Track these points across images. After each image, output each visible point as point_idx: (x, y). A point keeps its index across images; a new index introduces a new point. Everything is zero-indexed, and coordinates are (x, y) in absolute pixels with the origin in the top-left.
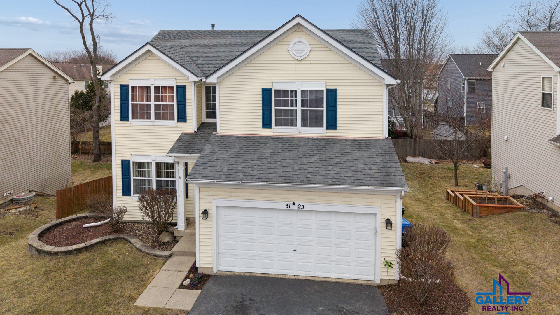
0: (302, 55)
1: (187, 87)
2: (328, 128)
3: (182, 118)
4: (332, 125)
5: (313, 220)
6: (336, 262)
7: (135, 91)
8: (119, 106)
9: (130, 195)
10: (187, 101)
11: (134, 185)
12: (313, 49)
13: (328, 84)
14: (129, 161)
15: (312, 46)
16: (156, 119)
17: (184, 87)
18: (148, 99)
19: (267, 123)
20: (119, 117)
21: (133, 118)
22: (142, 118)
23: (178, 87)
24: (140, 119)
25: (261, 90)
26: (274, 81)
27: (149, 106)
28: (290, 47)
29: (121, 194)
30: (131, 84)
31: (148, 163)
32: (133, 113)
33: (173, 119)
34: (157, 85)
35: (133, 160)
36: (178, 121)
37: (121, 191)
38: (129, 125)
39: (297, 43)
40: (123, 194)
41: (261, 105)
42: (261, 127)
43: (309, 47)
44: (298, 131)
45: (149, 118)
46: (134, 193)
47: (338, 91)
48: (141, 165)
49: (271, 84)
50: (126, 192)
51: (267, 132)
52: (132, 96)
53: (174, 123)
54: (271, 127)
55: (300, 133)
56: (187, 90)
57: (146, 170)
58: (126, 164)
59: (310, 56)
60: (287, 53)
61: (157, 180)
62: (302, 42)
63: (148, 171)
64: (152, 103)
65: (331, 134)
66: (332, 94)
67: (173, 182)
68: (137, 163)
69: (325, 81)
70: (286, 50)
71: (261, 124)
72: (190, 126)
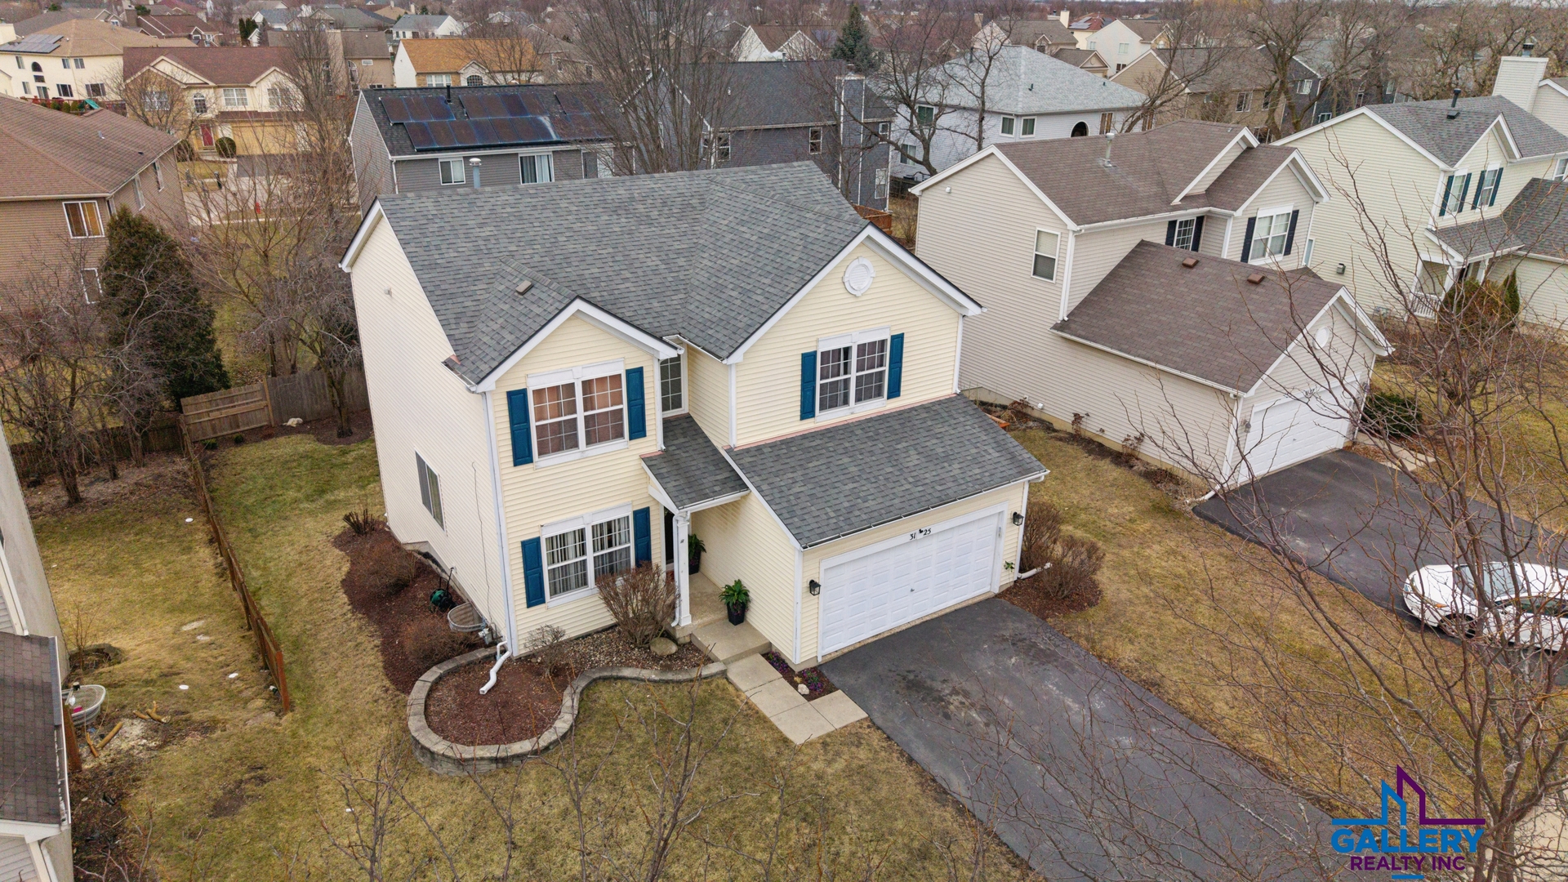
0: (862, 287)
1: (644, 370)
2: (889, 397)
4: (895, 390)
7: (541, 399)
8: (509, 436)
9: (544, 602)
10: (647, 396)
11: (550, 579)
13: (893, 328)
14: (537, 540)
15: (876, 270)
16: (588, 444)
17: (640, 371)
18: (571, 409)
20: (511, 459)
21: (541, 454)
22: (559, 449)
23: (628, 373)
24: (555, 452)
25: (800, 357)
26: (820, 337)
27: (573, 423)
28: (847, 276)
29: (525, 605)
30: (532, 386)
31: (577, 531)
32: (540, 445)
33: (622, 436)
34: (588, 377)
35: (546, 534)
36: (631, 438)
37: (524, 600)
38: (532, 471)
39: (856, 267)
40: (528, 607)
41: (800, 383)
42: (798, 418)
43: (872, 270)
46: (552, 596)
47: (905, 336)
48: (563, 539)
49: (815, 344)
50: (535, 599)
51: (807, 425)
52: (537, 410)
53: (623, 443)
54: (813, 415)
55: (852, 413)
56: (644, 376)
57: (573, 545)
58: (531, 548)
59: (871, 287)
60: (841, 286)
61: (595, 557)
62: (864, 265)
63: (577, 547)
64: (580, 415)
65: (893, 404)
66: (898, 342)
67: (625, 551)
68: (554, 538)
69: (889, 324)
70: (840, 281)
71: (798, 413)
72: (654, 441)
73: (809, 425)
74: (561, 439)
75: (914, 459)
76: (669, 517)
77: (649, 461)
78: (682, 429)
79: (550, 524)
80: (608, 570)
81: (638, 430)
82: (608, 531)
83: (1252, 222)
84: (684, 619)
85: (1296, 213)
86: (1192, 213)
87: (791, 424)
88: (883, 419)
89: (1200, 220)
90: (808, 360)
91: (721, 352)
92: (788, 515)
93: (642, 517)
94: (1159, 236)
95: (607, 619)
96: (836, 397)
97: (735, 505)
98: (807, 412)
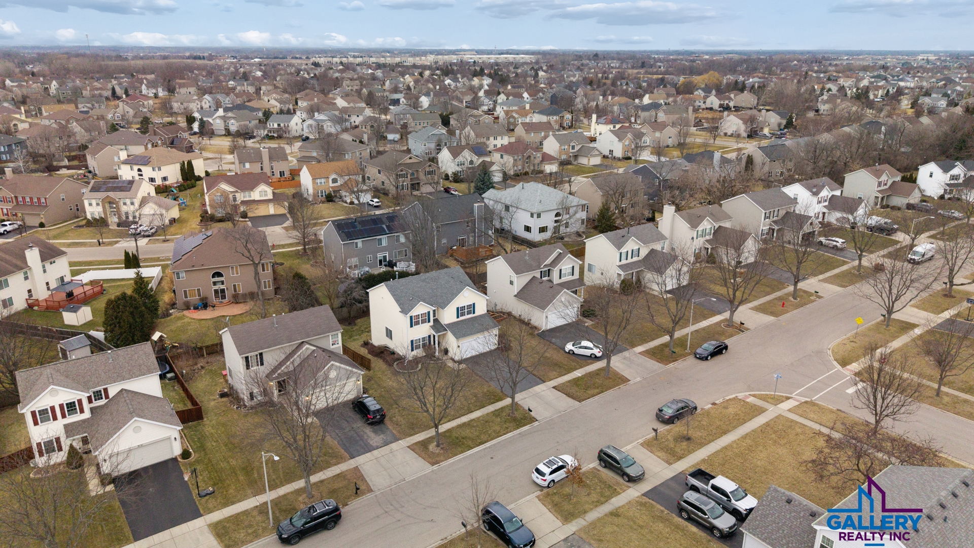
0: (467, 296)
10: (430, 316)
17: (429, 312)
24: (416, 325)
25: (456, 308)
30: (414, 315)
43: (469, 293)
72: (432, 323)
73: (458, 320)
74: (417, 323)
75: (477, 325)
76: (434, 336)
77: (431, 326)
78: (436, 321)
79: (415, 338)
80: (424, 345)
81: (429, 321)
82: (424, 339)
83: (561, 270)
84: (437, 354)
85: (573, 267)
86: (546, 269)
87: (455, 319)
88: (472, 318)
89: (549, 270)
90: (458, 308)
91: (443, 308)
92: (454, 335)
93: (429, 336)
94: (538, 276)
95: (424, 354)
96: (463, 315)
97: (444, 335)
98: (458, 317)
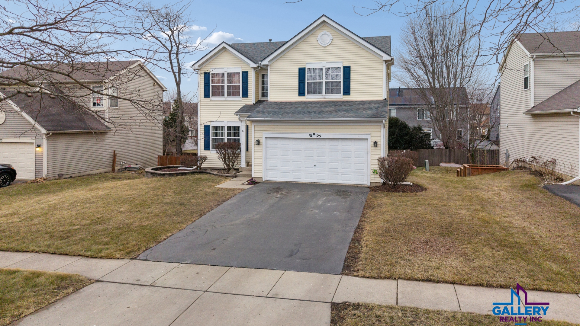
0: (326, 43)
1: (249, 73)
2: (344, 94)
3: (245, 94)
4: (347, 92)
5: (327, 145)
6: (342, 173)
7: (214, 77)
8: (203, 87)
9: (209, 150)
10: (249, 83)
11: (212, 143)
12: (334, 39)
13: (344, 63)
14: (209, 126)
15: (334, 37)
16: (228, 95)
17: (247, 73)
18: (223, 81)
19: (301, 93)
20: (203, 95)
21: (212, 96)
22: (219, 95)
23: (243, 72)
24: (217, 96)
25: (298, 69)
26: (307, 62)
27: (223, 87)
28: (319, 38)
29: (204, 149)
30: (212, 71)
31: (222, 127)
32: (212, 92)
33: (239, 95)
34: (229, 72)
35: (212, 124)
36: (242, 97)
37: (203, 147)
38: (209, 101)
39: (323, 35)
40: (205, 149)
41: (298, 80)
42: (298, 95)
43: (331, 37)
44: (323, 97)
45: (224, 95)
46: (212, 149)
47: (351, 67)
48: (217, 128)
49: (305, 65)
50: (207, 147)
51: (302, 99)
52: (212, 80)
53: (239, 98)
54: (304, 95)
55: (324, 98)
56: (249, 74)
57: (221, 131)
58: (207, 128)
59: (332, 44)
60: (316, 42)
61: (228, 139)
62: (326, 34)
63: (222, 133)
64: (226, 84)
65: (346, 98)
66: (347, 70)
67: (239, 140)
68: (214, 127)
69: (342, 61)
70: (316, 40)
71: (298, 93)
72: (250, 100)
74: (220, 92)
79: (214, 121)
82: (232, 130)
84: (243, 165)
87: (294, 97)
90: (302, 71)
96: (316, 90)
